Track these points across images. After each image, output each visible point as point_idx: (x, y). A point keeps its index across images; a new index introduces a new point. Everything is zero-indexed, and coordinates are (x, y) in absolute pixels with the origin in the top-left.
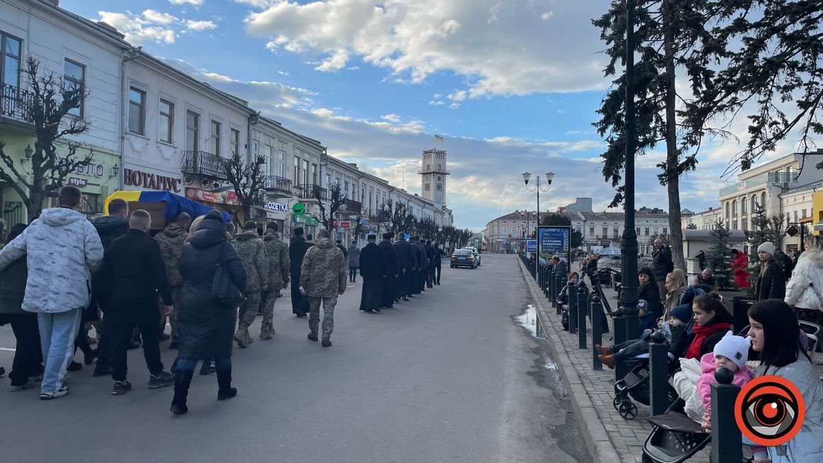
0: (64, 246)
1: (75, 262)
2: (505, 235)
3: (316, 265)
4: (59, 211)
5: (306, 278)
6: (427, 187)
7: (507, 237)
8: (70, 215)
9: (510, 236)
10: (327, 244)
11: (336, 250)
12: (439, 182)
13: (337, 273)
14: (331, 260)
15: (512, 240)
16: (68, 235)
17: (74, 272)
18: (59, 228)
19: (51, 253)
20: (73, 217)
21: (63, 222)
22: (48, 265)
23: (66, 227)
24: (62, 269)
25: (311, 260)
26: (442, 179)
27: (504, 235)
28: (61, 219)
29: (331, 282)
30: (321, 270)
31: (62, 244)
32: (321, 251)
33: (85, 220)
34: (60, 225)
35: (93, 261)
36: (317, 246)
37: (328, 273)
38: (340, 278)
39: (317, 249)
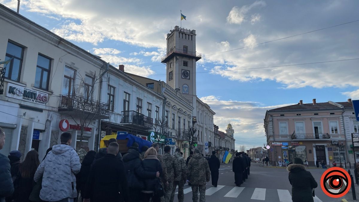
0: (61, 164)
1: (65, 172)
2: (285, 136)
3: (194, 168)
4: (60, 146)
5: (190, 174)
6: (170, 76)
7: (288, 139)
8: (65, 148)
9: (293, 136)
10: (199, 156)
11: (204, 159)
12: (185, 68)
13: (205, 171)
14: (202, 165)
15: (299, 143)
16: (63, 159)
17: (65, 178)
18: (60, 155)
19: (54, 169)
20: (67, 149)
21: (61, 152)
22: (53, 175)
23: (62, 154)
24: (58, 177)
25: (191, 165)
26: (189, 64)
27: (283, 136)
28: (60, 150)
29: (202, 176)
30: (197, 170)
31: (59, 163)
32: (196, 160)
33: (72, 150)
34: (60, 153)
35: (75, 171)
36: (194, 157)
37: (200, 172)
38: (206, 174)
39: (194, 159)
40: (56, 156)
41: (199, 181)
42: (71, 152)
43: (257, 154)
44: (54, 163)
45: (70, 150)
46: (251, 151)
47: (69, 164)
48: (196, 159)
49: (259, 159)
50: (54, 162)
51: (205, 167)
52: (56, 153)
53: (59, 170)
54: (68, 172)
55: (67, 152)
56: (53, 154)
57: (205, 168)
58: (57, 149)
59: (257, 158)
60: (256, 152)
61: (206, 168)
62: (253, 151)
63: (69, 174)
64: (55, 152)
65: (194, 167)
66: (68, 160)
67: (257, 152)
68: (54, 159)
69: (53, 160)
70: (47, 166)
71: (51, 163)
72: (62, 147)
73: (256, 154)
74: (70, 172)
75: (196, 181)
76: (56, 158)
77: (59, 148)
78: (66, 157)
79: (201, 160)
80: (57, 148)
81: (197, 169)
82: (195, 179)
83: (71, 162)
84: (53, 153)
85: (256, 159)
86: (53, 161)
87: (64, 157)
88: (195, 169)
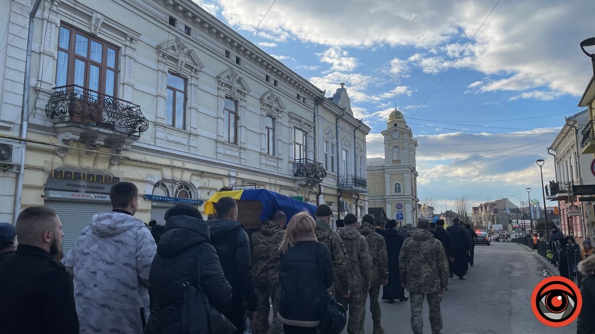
40: (100, 241)
41: (420, 285)
42: (139, 232)
43: (497, 214)
44: (93, 258)
45: (136, 228)
46: (482, 209)
47: (133, 262)
48: (416, 240)
49: (500, 226)
50: (95, 256)
51: (435, 259)
52: (101, 235)
53: (108, 277)
54: (132, 284)
55: (129, 233)
56: (93, 235)
57: (434, 261)
58: (103, 225)
59: (497, 224)
60: (495, 209)
61: (438, 261)
62: (486, 208)
63: (134, 288)
64: (98, 230)
65: (411, 255)
66: (131, 253)
67: (496, 211)
68: (95, 247)
69: (92, 251)
70: (78, 264)
71: (89, 257)
72: (115, 220)
73: (494, 215)
74: (134, 284)
75: (414, 284)
76: (99, 247)
77: (107, 222)
78: (127, 244)
79: (425, 243)
80: (102, 222)
81: (416, 262)
82: (413, 281)
83: (137, 257)
84: (94, 233)
85: (493, 226)
86: (91, 253)
87: (120, 245)
88: (411, 260)
